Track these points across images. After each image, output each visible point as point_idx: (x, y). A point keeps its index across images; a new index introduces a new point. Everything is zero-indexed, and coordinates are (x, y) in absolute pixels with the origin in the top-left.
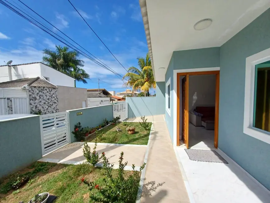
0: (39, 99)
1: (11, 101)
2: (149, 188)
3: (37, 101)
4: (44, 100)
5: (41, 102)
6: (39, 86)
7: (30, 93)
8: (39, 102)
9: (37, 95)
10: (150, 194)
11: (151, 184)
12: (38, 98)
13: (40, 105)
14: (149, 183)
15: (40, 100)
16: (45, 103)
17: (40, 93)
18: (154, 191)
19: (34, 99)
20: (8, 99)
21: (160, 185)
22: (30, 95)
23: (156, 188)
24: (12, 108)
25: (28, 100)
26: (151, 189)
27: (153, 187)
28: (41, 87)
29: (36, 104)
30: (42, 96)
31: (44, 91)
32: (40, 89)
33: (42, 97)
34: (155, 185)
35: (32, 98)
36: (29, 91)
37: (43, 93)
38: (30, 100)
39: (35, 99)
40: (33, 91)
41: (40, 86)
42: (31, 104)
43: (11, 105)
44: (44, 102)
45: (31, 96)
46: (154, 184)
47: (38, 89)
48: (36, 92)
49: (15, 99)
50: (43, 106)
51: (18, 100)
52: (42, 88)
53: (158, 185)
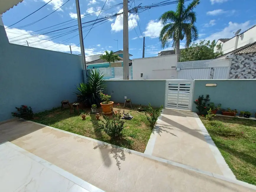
0: (243, 68)
1: (214, 70)
2: (118, 153)
3: (239, 70)
4: (250, 69)
5: (244, 71)
6: (246, 52)
7: (233, 62)
8: (241, 71)
9: (241, 63)
10: (112, 153)
11: (122, 157)
12: (241, 66)
13: (242, 74)
14: (124, 155)
15: (245, 69)
16: (249, 73)
17: (247, 61)
18: (114, 157)
19: (236, 68)
20: (212, 68)
21: (118, 164)
22: (232, 64)
23: (116, 159)
24: (213, 76)
25: (229, 69)
26: (116, 155)
27: (118, 157)
28: (250, 53)
29: (237, 74)
30: (247, 64)
31: (252, 58)
32: (248, 56)
33: (247, 66)
34: (119, 159)
35: (234, 67)
36: (233, 60)
37: (252, 60)
38: (232, 69)
39: (238, 67)
40: (238, 59)
41: (248, 52)
42: (231, 73)
43: (213, 74)
44: (249, 71)
45: (234, 65)
46: (121, 159)
47: (245, 56)
48: (241, 60)
49: (217, 69)
50: (245, 76)
51: (220, 69)
52: (251, 55)
53: (119, 161)
